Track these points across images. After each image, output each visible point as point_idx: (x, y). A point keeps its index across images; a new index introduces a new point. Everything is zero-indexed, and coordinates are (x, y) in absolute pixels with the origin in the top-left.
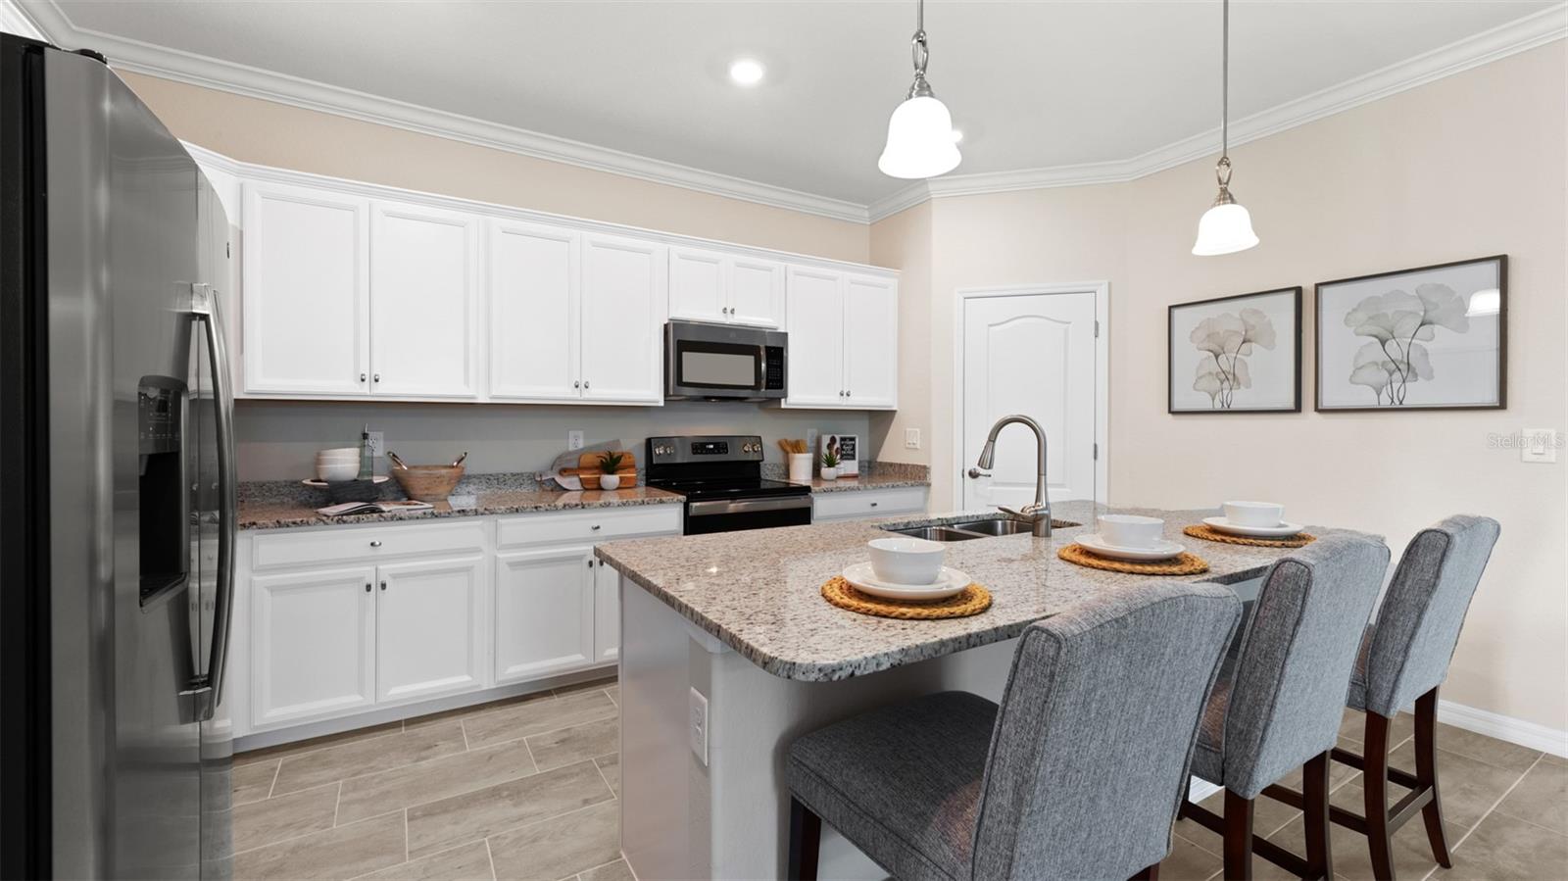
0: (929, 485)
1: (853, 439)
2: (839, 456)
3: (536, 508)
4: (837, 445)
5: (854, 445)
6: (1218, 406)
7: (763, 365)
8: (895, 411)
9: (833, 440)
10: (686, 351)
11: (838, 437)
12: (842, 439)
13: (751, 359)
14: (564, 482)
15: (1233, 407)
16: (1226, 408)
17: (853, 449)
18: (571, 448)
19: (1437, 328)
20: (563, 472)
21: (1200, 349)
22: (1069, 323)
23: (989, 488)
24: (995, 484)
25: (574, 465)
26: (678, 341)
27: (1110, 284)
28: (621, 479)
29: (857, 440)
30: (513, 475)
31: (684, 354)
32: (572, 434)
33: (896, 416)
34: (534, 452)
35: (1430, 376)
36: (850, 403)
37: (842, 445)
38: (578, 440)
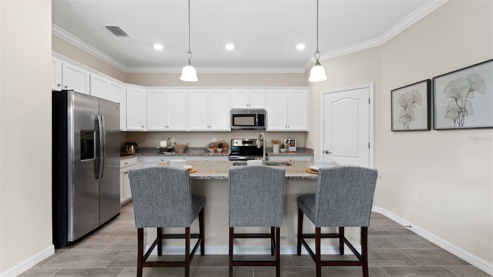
0: (313, 155)
1: (294, 140)
2: (290, 146)
3: (193, 155)
4: (289, 142)
5: (295, 142)
6: (406, 129)
7: (257, 120)
8: (308, 132)
9: (288, 141)
10: (235, 117)
11: (289, 140)
12: (291, 140)
13: (253, 118)
14: (210, 150)
15: (410, 129)
16: (408, 129)
17: (294, 143)
18: (213, 142)
19: (475, 92)
20: (210, 147)
21: (400, 106)
22: (360, 99)
23: (332, 157)
24: (334, 156)
25: (213, 146)
26: (233, 115)
27: (374, 84)
28: (222, 150)
29: (296, 141)
30: (199, 148)
31: (235, 118)
32: (213, 138)
33: (309, 133)
34: (203, 143)
35: (472, 114)
36: (289, 129)
37: (291, 142)
38: (215, 140)
